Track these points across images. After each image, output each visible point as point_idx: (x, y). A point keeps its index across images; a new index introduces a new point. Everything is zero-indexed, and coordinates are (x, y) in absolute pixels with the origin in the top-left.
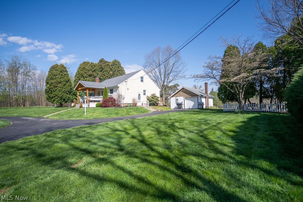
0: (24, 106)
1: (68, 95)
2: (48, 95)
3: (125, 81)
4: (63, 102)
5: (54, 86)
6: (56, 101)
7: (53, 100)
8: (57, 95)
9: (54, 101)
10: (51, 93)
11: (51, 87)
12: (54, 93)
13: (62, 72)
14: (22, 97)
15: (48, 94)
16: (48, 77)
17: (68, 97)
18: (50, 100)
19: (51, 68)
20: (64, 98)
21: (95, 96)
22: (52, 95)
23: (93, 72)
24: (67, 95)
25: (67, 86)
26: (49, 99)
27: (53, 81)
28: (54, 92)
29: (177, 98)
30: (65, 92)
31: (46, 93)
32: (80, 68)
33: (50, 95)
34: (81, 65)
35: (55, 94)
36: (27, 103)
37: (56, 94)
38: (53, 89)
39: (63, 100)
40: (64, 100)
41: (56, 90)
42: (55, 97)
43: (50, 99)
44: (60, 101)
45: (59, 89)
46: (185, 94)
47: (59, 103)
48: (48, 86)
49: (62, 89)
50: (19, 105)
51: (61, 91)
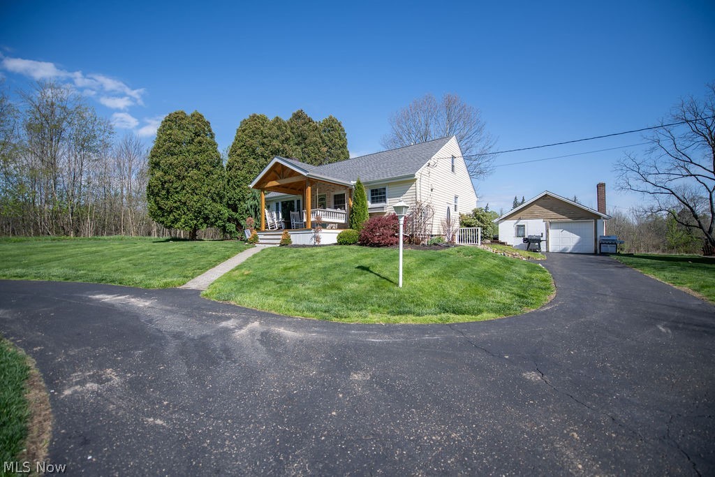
0: (77, 232)
1: (219, 206)
2: (157, 203)
3: (427, 164)
4: (201, 224)
5: (178, 177)
6: (183, 220)
7: (171, 217)
8: (185, 204)
9: (176, 220)
10: (167, 198)
11: (166, 178)
12: (176, 197)
13: (199, 135)
14: (72, 208)
15: (158, 199)
16: (159, 148)
17: (218, 212)
18: (161, 219)
19: (166, 121)
20: (206, 212)
21: (328, 209)
22: (170, 203)
23: (282, 142)
24: (214, 204)
25: (215, 176)
26: (159, 213)
27: (173, 160)
28: (177, 192)
29: (521, 222)
30: (209, 195)
31: (148, 197)
32: (244, 131)
33: (162, 203)
34: (245, 122)
35: (180, 201)
36: (88, 227)
37: (183, 199)
38: (175, 185)
39: (203, 218)
40: (206, 218)
41: (183, 188)
42: (177, 208)
43: (163, 216)
44: (195, 222)
45: (193, 185)
46: (551, 213)
47: (191, 227)
48: (159, 174)
49: (200, 184)
50: (61, 231)
51: (197, 192)
